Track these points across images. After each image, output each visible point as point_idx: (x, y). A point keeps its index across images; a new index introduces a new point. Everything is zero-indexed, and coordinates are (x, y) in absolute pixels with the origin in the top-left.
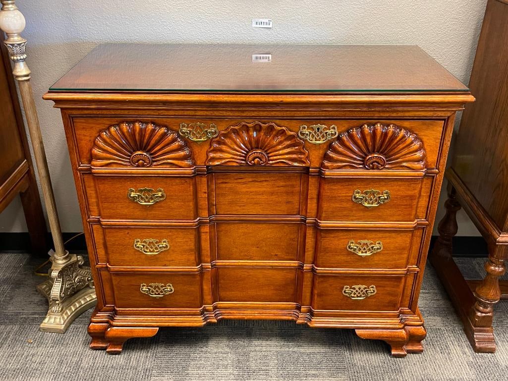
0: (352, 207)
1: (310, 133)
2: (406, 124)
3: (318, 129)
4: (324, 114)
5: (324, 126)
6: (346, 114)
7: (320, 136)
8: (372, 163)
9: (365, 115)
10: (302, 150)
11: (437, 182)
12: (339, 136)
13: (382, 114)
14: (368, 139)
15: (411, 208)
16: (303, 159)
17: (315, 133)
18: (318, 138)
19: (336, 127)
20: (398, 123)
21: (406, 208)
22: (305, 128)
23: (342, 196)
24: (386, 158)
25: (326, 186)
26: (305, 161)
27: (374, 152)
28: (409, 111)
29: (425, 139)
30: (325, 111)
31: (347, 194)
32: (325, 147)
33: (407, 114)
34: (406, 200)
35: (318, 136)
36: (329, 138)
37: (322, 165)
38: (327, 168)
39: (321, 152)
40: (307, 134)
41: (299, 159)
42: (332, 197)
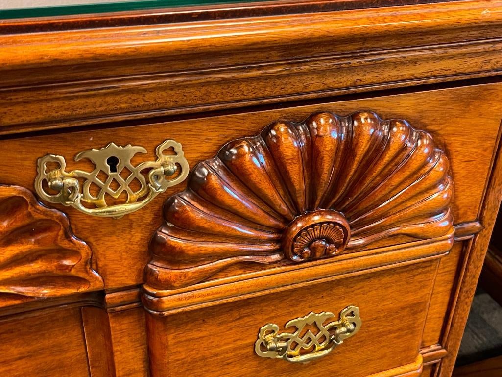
0: (257, 372)
1: (82, 180)
2: (405, 104)
3: (113, 162)
4: (124, 102)
5: (133, 149)
6: (207, 94)
7: (125, 186)
8: (309, 245)
9: (277, 91)
10: (65, 244)
11: (474, 255)
12: (192, 175)
13: (330, 81)
14: (296, 172)
15: (412, 333)
16: (73, 272)
17: (104, 176)
18: (117, 195)
19: (178, 147)
20: (381, 103)
21: (398, 337)
22: (58, 165)
23: (224, 352)
24: (348, 219)
25: (170, 337)
26: (82, 275)
27: (311, 209)
28: (415, 61)
29: (456, 144)
30: (130, 91)
31: (239, 343)
32: (149, 218)
33: (407, 72)
34: (401, 319)
35: (116, 185)
36: (159, 188)
37: (147, 276)
38: (168, 285)
39: (138, 236)
40: (73, 188)
41: (59, 273)
42: (195, 361)
